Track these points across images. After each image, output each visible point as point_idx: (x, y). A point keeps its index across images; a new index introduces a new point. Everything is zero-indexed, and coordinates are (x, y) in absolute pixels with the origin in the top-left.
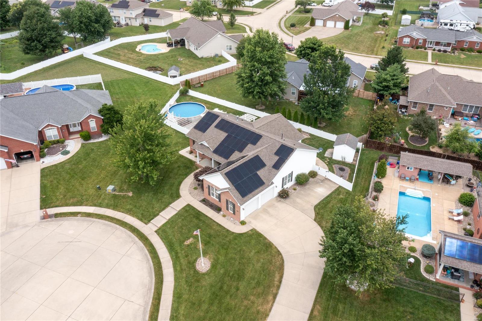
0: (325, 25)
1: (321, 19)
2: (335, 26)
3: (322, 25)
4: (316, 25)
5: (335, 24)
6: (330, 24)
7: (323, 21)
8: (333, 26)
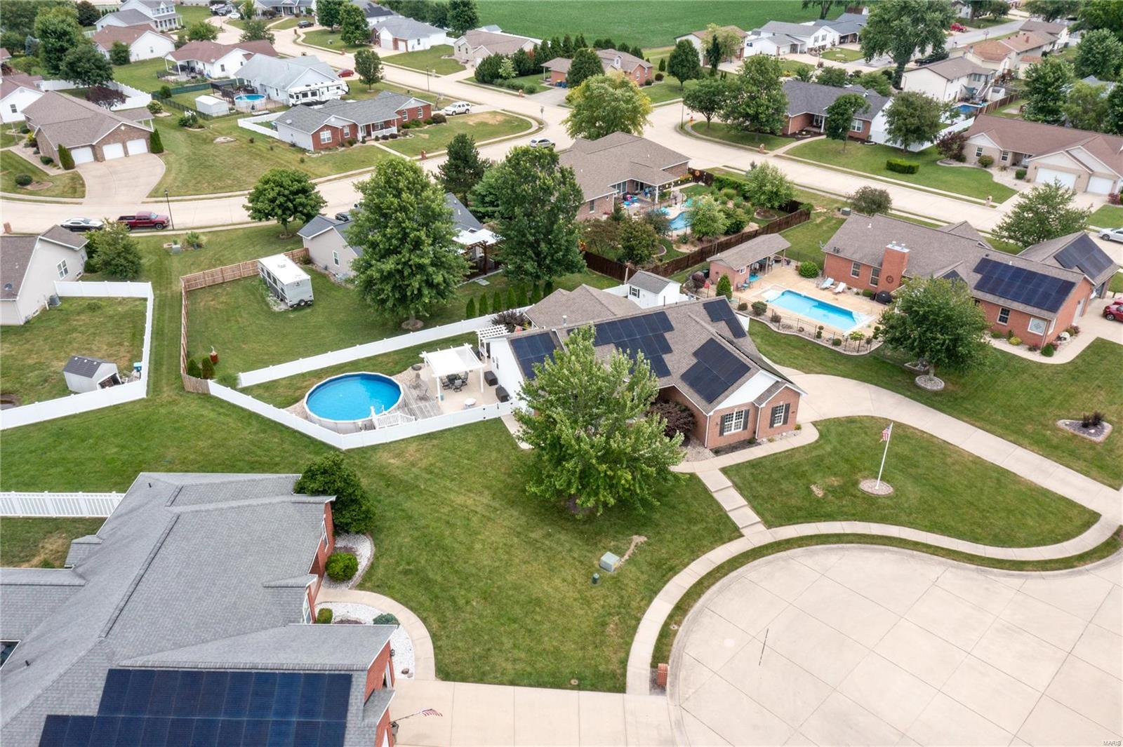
0: (98, 157)
1: (82, 147)
2: (126, 153)
3: (93, 160)
4: (76, 163)
5: (125, 148)
6: (112, 151)
7: (89, 150)
8: (122, 154)
